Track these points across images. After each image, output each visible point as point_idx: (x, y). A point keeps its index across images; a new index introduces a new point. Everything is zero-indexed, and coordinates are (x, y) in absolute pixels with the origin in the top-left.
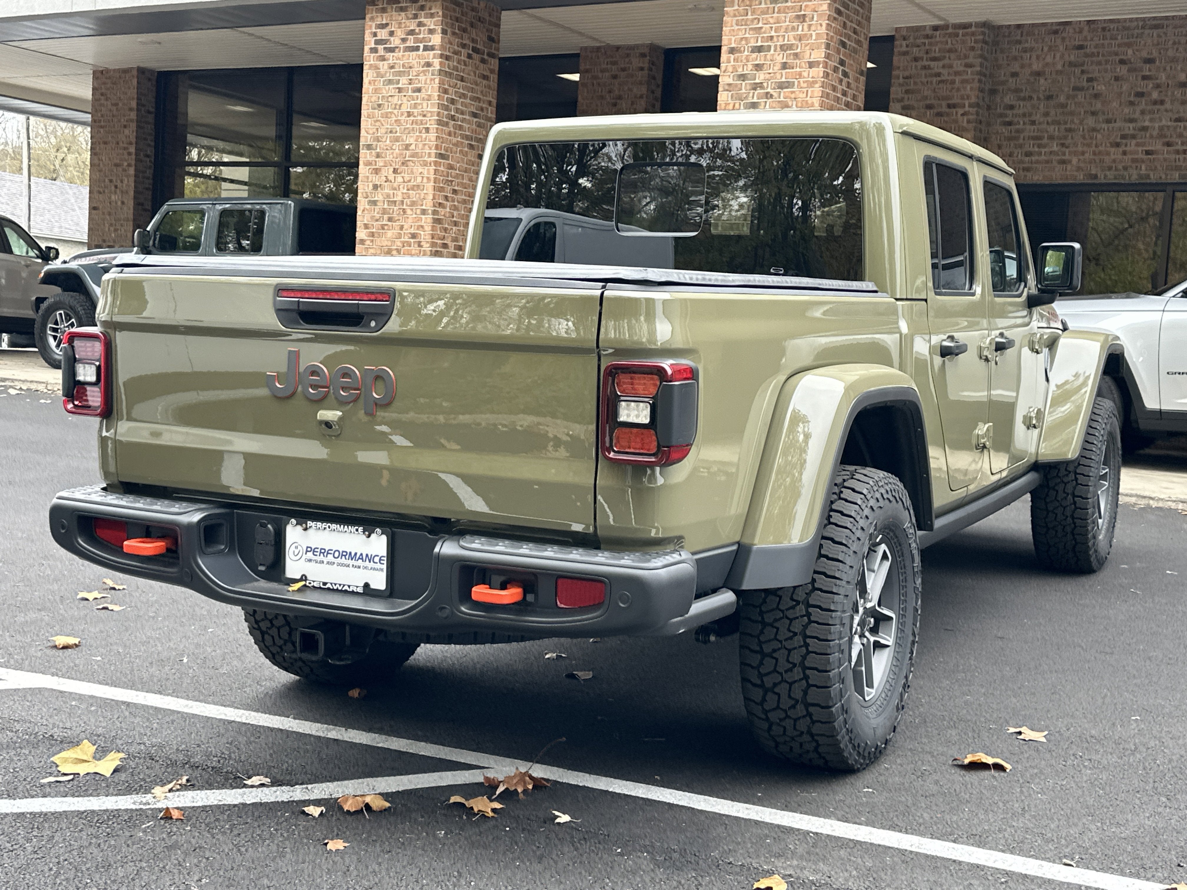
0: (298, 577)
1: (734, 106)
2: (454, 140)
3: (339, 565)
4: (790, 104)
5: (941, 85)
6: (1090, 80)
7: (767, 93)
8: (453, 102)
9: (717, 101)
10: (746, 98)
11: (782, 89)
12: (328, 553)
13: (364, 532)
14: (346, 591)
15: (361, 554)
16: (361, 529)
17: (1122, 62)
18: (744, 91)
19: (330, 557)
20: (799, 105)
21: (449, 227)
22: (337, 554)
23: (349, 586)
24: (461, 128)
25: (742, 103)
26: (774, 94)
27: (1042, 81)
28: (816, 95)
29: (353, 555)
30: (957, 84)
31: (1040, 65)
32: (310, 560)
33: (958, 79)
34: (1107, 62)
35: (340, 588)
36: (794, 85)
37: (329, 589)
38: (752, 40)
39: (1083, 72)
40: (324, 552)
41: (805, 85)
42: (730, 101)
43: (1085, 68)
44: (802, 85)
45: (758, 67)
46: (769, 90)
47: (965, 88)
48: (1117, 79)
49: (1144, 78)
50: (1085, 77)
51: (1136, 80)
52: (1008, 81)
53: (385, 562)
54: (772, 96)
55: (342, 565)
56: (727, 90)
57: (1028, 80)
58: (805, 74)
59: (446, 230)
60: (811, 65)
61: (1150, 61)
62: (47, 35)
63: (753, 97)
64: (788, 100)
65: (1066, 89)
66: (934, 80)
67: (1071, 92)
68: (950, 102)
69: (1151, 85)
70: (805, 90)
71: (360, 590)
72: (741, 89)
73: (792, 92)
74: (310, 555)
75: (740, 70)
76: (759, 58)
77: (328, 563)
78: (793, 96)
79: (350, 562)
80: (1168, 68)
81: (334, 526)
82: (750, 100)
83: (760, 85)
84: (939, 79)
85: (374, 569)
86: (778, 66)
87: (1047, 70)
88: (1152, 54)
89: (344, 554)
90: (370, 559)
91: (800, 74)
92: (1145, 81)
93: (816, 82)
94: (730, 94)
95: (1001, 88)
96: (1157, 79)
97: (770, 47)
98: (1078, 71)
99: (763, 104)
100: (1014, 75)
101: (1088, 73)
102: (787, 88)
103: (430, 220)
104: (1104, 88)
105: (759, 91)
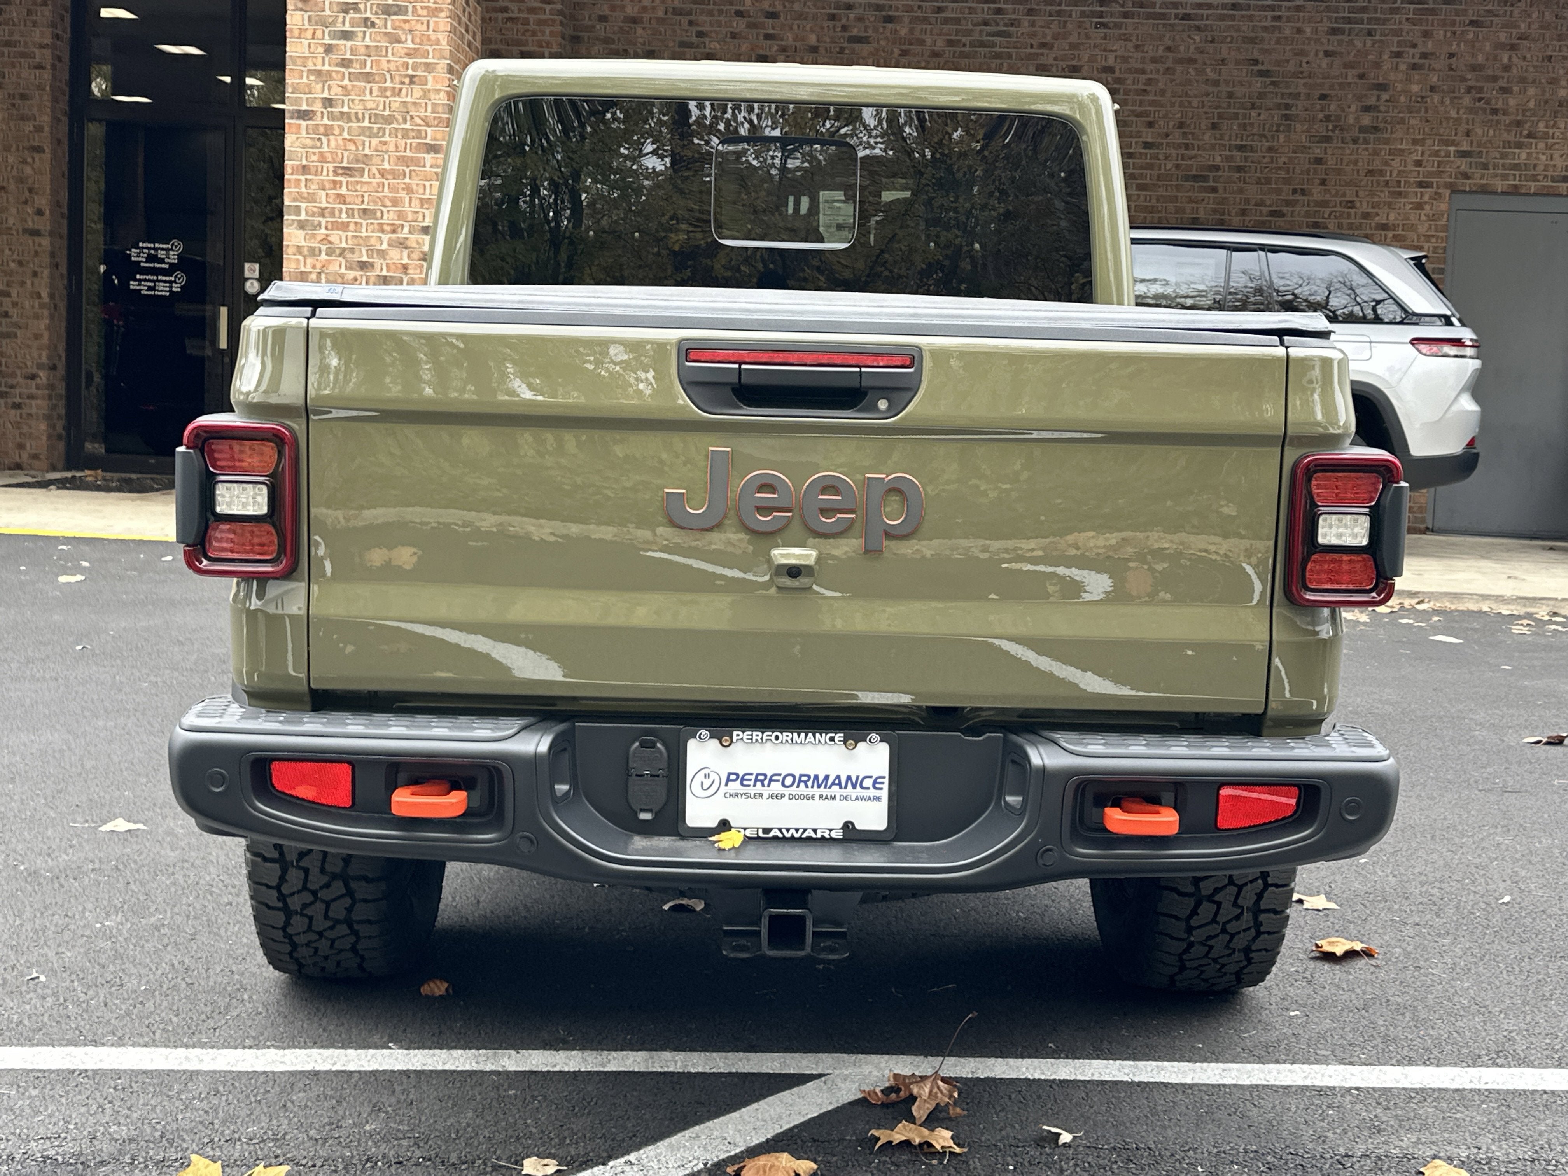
0: (714, 824)
1: (314, 34)
3: (792, 797)
4: (403, 38)
5: (509, 24)
6: (700, 34)
7: (367, 19)
9: (285, 24)
10: (333, 23)
11: (389, 15)
12: (771, 780)
13: (845, 742)
14: (809, 838)
15: (838, 777)
16: (839, 737)
17: (739, 14)
18: (328, 13)
19: (776, 787)
20: (418, 40)
22: (789, 780)
23: (815, 831)
25: (327, 31)
26: (377, 21)
27: (640, 31)
28: (442, 28)
29: (821, 779)
30: (532, 27)
31: (636, 9)
32: (736, 795)
33: (532, 18)
34: (721, 12)
35: (797, 835)
36: (407, 11)
37: (775, 838)
39: (691, 23)
40: (762, 779)
41: (425, 12)
42: (307, 26)
43: (693, 17)
44: (420, 12)
46: (368, 15)
47: (543, 33)
48: (734, 36)
49: (768, 37)
50: (694, 29)
51: (757, 39)
52: (594, 27)
53: (886, 787)
54: (373, 24)
55: (800, 797)
56: (301, 10)
57: (621, 28)
61: (773, 15)
63: (344, 23)
64: (400, 32)
65: (671, 44)
66: (500, 16)
67: (677, 49)
68: (523, 48)
69: (776, 48)
70: (425, 19)
71: (837, 835)
72: (324, 11)
73: (406, 21)
74: (735, 786)
77: (771, 796)
78: (407, 26)
79: (816, 791)
80: (795, 27)
81: (786, 736)
82: (339, 27)
84: (506, 15)
85: (863, 799)
87: (646, 16)
88: (774, 6)
89: (801, 780)
90: (855, 782)
92: (768, 42)
93: (442, 10)
94: (306, 16)
95: (585, 35)
96: (782, 40)
98: (685, 20)
99: (360, 35)
100: (603, 19)
101: (698, 25)
102: (395, 14)
104: (718, 46)
105: (352, 15)
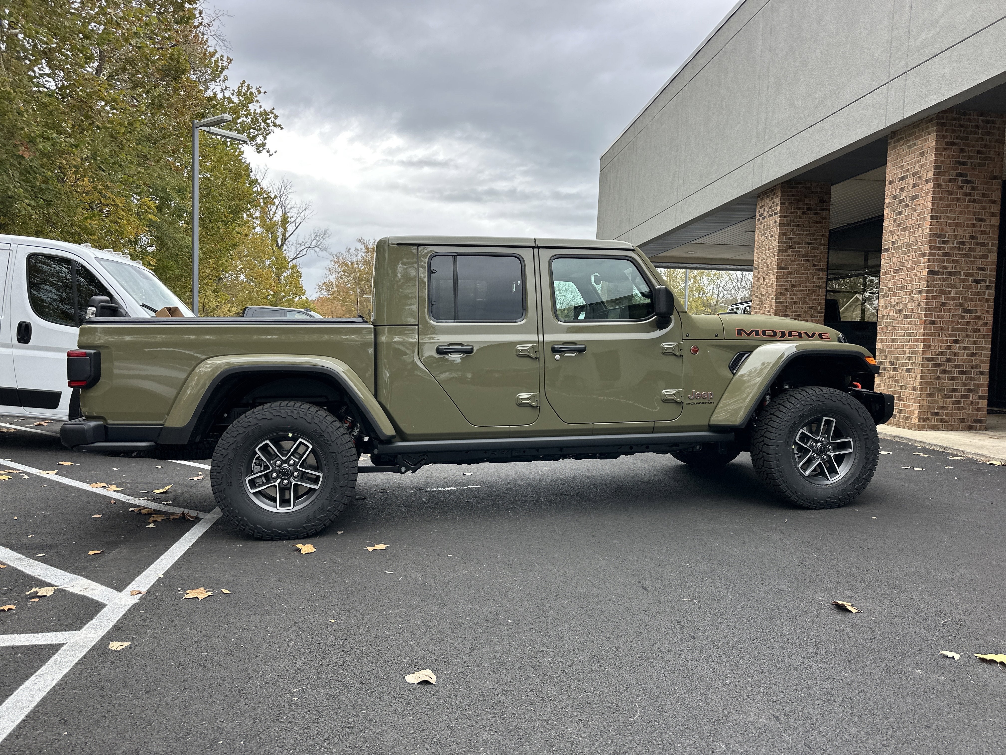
2: (792, 258)
7: (906, 204)
8: (790, 239)
10: (896, 210)
11: (913, 200)
21: (790, 305)
24: (797, 251)
26: (909, 204)
28: (929, 200)
36: (919, 196)
38: (899, 174)
41: (924, 195)
45: (902, 190)
46: (907, 202)
58: (924, 188)
59: (787, 307)
60: (927, 182)
62: (706, 234)
64: (916, 206)
70: (924, 198)
72: (894, 205)
75: (894, 193)
76: (902, 184)
78: (918, 203)
83: (903, 200)
86: (911, 186)
91: (922, 189)
93: (929, 192)
94: (889, 209)
97: (907, 175)
102: (915, 199)
103: (774, 303)
105: (902, 204)
